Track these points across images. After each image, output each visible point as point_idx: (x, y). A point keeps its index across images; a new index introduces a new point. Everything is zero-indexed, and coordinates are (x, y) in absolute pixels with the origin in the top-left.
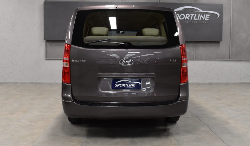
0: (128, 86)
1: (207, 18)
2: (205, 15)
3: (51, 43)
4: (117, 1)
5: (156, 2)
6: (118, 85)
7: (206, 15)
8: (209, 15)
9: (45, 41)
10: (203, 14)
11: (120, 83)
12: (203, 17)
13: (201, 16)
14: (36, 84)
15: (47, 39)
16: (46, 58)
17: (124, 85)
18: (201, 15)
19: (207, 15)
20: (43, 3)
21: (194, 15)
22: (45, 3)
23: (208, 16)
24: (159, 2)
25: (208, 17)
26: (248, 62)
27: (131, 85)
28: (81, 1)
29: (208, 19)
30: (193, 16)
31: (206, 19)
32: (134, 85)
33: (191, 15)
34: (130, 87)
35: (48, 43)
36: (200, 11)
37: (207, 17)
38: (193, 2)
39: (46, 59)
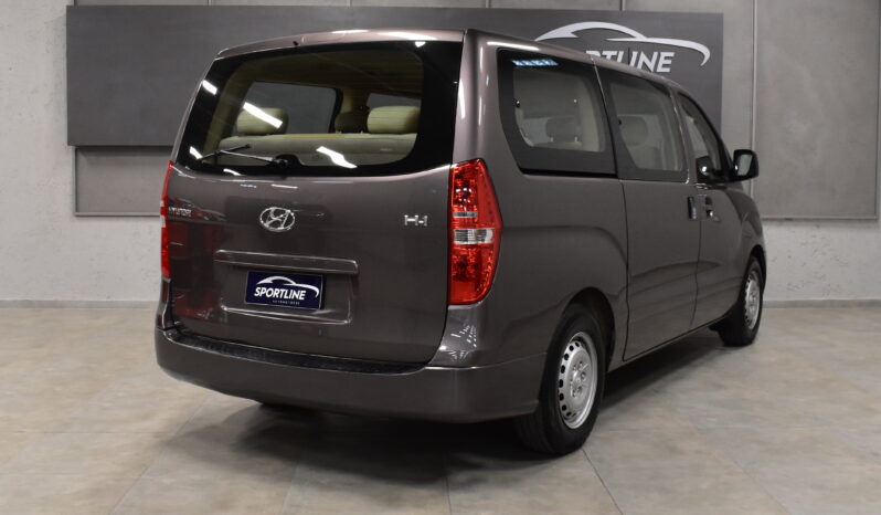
0: (286, 297)
1: (664, 66)
2: (656, 54)
3: (93, 158)
4: (336, 4)
5: (479, 6)
6: (262, 293)
7: (659, 56)
8: (671, 54)
9: (71, 149)
10: (649, 49)
11: (267, 286)
12: (650, 59)
13: (643, 58)
14: (42, 305)
15: (79, 144)
16: (77, 210)
17: (276, 293)
18: (643, 55)
19: (664, 54)
20: (65, 12)
21: (615, 53)
22: (72, 11)
23: (666, 58)
24: (487, 6)
25: (669, 62)
26: (818, 227)
27: (294, 294)
28: (204, 3)
29: (667, 70)
30: (613, 56)
31: (660, 69)
32: (300, 295)
33: (605, 53)
34: (290, 300)
35: (82, 158)
36: (640, 38)
37: (662, 61)
38: (614, 7)
39: (78, 216)
